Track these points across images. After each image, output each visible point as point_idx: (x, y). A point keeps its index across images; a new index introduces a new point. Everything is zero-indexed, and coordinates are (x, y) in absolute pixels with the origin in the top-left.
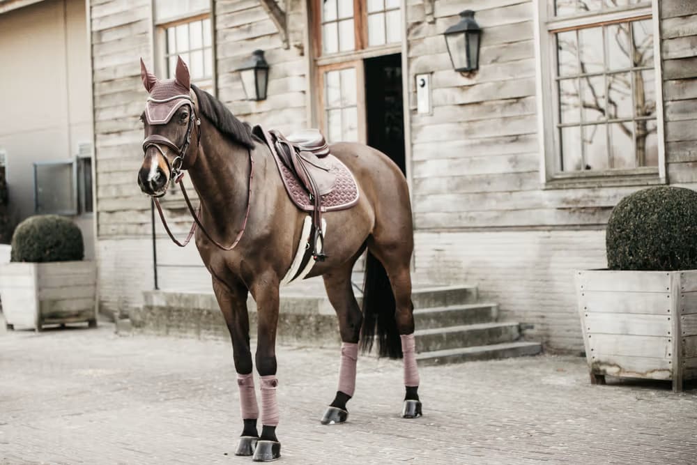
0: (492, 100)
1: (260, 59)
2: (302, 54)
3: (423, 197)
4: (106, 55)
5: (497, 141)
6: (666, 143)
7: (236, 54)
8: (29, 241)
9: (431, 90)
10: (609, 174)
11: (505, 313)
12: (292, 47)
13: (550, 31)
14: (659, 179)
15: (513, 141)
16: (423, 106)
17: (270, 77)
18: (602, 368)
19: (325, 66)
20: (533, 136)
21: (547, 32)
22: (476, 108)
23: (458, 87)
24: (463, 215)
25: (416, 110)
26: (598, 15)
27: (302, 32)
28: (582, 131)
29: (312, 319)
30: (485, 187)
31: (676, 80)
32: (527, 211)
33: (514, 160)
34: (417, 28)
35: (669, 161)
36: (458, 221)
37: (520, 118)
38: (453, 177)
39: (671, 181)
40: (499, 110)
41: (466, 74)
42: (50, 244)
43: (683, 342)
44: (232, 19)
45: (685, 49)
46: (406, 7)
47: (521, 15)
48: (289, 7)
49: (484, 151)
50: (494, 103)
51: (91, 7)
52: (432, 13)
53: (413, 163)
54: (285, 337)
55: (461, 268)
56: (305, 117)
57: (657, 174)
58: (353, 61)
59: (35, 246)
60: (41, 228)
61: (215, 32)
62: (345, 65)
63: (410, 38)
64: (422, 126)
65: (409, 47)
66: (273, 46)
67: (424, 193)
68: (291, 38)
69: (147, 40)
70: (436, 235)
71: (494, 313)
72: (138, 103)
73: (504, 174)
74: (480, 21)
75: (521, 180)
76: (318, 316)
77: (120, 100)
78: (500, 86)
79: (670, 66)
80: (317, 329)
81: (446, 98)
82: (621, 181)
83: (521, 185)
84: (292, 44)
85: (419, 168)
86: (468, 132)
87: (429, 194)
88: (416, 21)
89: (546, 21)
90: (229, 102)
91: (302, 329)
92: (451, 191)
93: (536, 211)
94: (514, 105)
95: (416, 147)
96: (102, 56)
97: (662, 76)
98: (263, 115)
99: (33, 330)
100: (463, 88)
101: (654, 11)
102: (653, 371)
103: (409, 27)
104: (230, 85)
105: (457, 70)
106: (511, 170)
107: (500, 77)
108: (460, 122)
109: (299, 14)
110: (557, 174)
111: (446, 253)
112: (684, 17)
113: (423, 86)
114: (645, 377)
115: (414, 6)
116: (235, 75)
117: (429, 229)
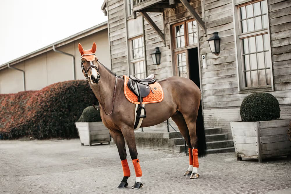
0: (224, 63)
1: (157, 50)
2: (170, 48)
3: (206, 97)
4: (114, 50)
5: (226, 77)
6: (274, 77)
7: (151, 49)
8: (87, 115)
9: (206, 60)
10: (258, 88)
11: (230, 137)
12: (167, 46)
13: (240, 38)
14: (272, 89)
15: (230, 77)
16: (204, 66)
17: (161, 56)
18: (240, 155)
19: (177, 52)
20: (235, 75)
21: (239, 39)
22: (219, 66)
23: (214, 59)
24: (217, 103)
25: (202, 67)
26: (254, 32)
27: (169, 41)
28: (250, 73)
29: (161, 140)
30: (223, 93)
31: (276, 54)
32: (235, 101)
33: (231, 84)
34: (202, 38)
35: (275, 83)
36: (216, 105)
37: (232, 69)
38: (214, 90)
39: (276, 90)
40: (226, 66)
41: (216, 54)
42: (94, 116)
43: (261, 146)
44: (149, 37)
45: (278, 43)
46: (198, 31)
47: (231, 33)
48: (165, 32)
49: (222, 81)
50: (224, 64)
51: (110, 33)
52: (206, 33)
53: (202, 85)
54: (154, 146)
55: (216, 121)
56: (171, 70)
57: (271, 88)
58: (185, 50)
59: (89, 117)
60: (91, 111)
61: (145, 41)
62: (183, 52)
63: (200, 42)
64: (204, 72)
65: (200, 45)
66: (161, 46)
67: (206, 96)
68: (167, 42)
69: (126, 44)
70: (209, 110)
71: (226, 137)
72: (124, 66)
73: (228, 88)
74: (220, 36)
75: (233, 90)
76: (163, 139)
77: (119, 65)
78: (226, 58)
79: (274, 50)
80: (163, 143)
81: (211, 62)
82: (261, 90)
83: (233, 92)
84: (167, 45)
85: (204, 87)
86: (218, 74)
87: (207, 96)
88: (201, 36)
89: (239, 35)
90: (150, 65)
91: (159, 143)
92: (214, 95)
93: (238, 101)
94: (230, 65)
95: (203, 80)
96: (113, 50)
97: (272, 53)
98: (160, 69)
99: (89, 146)
100: (216, 59)
101: (268, 31)
102: (253, 156)
103: (199, 38)
104: (150, 59)
105: (213, 53)
106: (230, 87)
107: (226, 55)
108: (215, 71)
109: (168, 34)
110: (244, 88)
111: (213, 116)
112: (277, 33)
113: (204, 58)
114: (251, 158)
115: (201, 31)
116: (151, 56)
117: (208, 108)
